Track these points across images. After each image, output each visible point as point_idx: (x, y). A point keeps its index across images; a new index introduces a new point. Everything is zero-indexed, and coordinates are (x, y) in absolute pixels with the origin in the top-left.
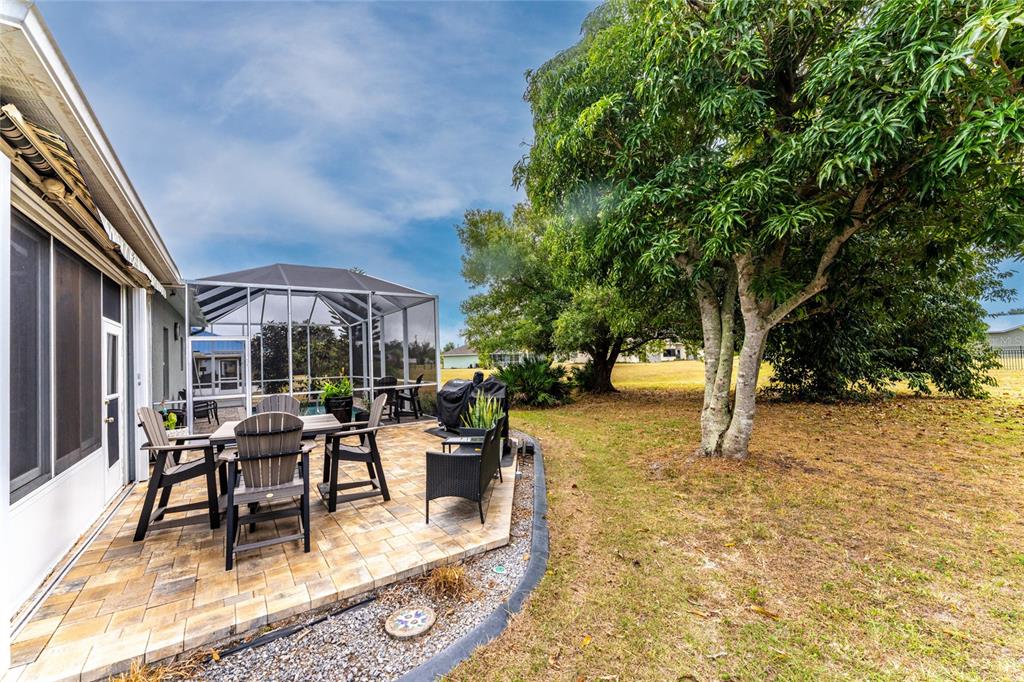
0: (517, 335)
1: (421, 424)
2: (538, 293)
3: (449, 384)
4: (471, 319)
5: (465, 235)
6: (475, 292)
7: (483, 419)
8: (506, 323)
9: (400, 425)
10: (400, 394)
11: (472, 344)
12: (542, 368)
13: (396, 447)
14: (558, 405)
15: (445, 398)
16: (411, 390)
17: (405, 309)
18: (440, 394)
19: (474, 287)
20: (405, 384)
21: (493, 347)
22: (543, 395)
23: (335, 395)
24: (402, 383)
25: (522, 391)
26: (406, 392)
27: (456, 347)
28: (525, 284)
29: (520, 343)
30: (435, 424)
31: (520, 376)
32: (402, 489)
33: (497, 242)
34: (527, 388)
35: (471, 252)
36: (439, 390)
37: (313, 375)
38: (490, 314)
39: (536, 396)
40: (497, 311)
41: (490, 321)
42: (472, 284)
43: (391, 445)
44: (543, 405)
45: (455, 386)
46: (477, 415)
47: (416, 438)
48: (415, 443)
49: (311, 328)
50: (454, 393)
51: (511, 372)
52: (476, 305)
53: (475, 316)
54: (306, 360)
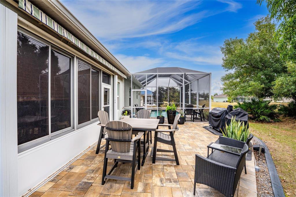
0: (250, 89)
1: (202, 123)
2: (261, 70)
3: (214, 109)
4: (225, 83)
5: (224, 50)
6: (228, 73)
7: (235, 133)
8: (242, 85)
9: (194, 123)
10: (196, 111)
11: (226, 93)
12: (263, 105)
13: (190, 132)
14: (272, 122)
15: (212, 115)
16: (200, 110)
17: (198, 80)
18: (210, 113)
19: (227, 71)
20: (197, 107)
21: (236, 95)
22: (263, 117)
23: (170, 110)
24: (196, 107)
25: (251, 114)
26: (198, 110)
27: (218, 94)
28: (254, 67)
29: (251, 93)
30: (207, 124)
31: (250, 107)
32: (186, 159)
33: (240, 50)
34: (254, 113)
35: (227, 56)
36: (210, 111)
37: (169, 102)
38: (235, 81)
39: (259, 117)
40: (238, 80)
41: (234, 84)
42: (227, 69)
43: (188, 131)
44: (262, 121)
45: (218, 110)
46: (231, 130)
47: (199, 130)
48: (198, 132)
49: (169, 88)
50: (217, 114)
51: (245, 105)
52: (228, 77)
53: (227, 82)
54: (167, 97)
